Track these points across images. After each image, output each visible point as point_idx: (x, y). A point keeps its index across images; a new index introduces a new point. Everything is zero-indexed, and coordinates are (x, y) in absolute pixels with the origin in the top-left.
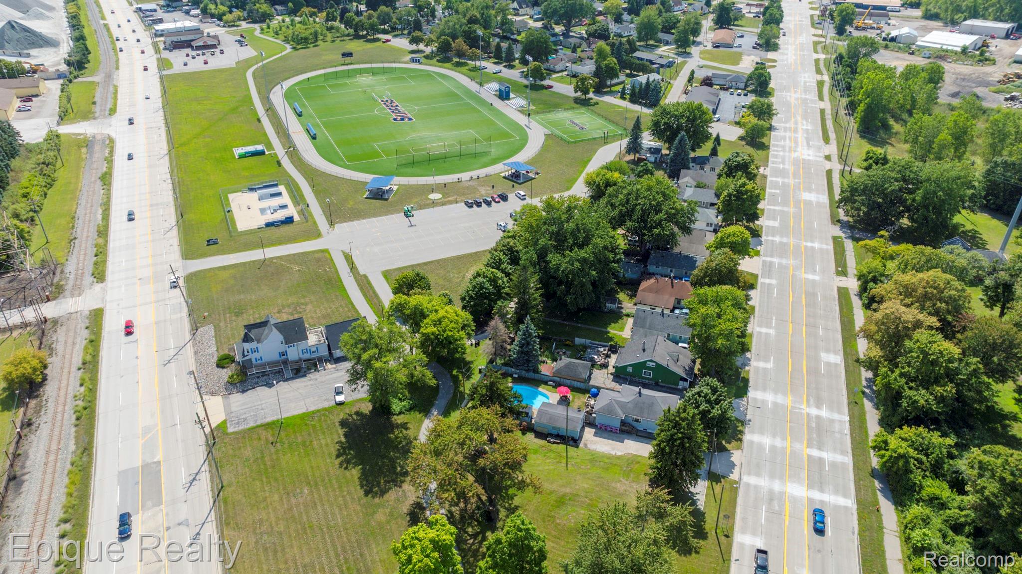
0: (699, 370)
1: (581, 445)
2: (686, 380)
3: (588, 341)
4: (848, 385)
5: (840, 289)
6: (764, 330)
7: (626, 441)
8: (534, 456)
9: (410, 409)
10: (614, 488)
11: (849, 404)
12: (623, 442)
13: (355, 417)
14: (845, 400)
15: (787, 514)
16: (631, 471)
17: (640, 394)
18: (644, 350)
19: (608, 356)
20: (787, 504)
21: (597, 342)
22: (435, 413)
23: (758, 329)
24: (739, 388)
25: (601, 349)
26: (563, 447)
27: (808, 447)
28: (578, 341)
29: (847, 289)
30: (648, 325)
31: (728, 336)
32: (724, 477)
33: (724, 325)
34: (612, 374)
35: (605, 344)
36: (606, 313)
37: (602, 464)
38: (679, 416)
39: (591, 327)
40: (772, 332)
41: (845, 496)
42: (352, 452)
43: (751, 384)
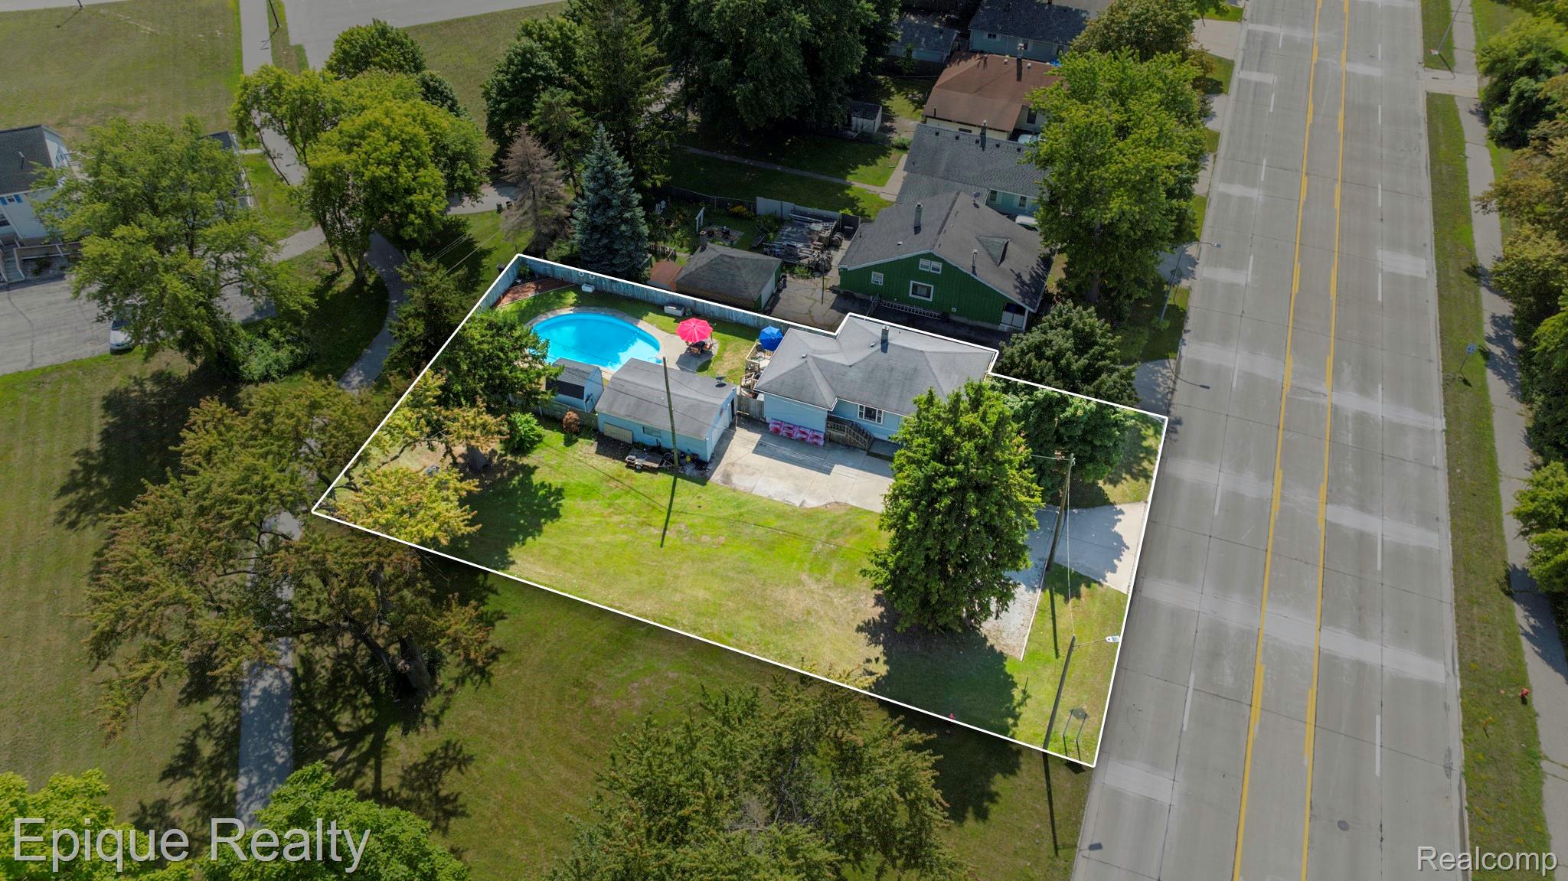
0: (1060, 284)
1: (716, 477)
2: (1020, 310)
3: (788, 206)
4: (1444, 333)
5: (1432, 99)
6: (1236, 190)
7: (838, 469)
8: (582, 505)
9: (296, 368)
10: (779, 603)
11: (1447, 384)
12: (828, 472)
13: (149, 387)
14: (1434, 375)
15: (1257, 701)
16: (833, 554)
17: (885, 343)
18: (917, 229)
19: (831, 245)
20: (1260, 670)
21: (810, 210)
22: (356, 380)
23: (1221, 188)
24: (1157, 334)
25: (818, 227)
26: (664, 480)
27: (1330, 500)
28: (765, 205)
29: (1451, 98)
30: (943, 166)
31: (1141, 188)
32: (1089, 582)
33: (1130, 157)
34: (833, 290)
35: (830, 213)
36: (852, 140)
37: (760, 531)
38: (953, 422)
39: (806, 174)
40: (1256, 194)
41: (1428, 650)
42: (105, 480)
43: (1189, 325)
